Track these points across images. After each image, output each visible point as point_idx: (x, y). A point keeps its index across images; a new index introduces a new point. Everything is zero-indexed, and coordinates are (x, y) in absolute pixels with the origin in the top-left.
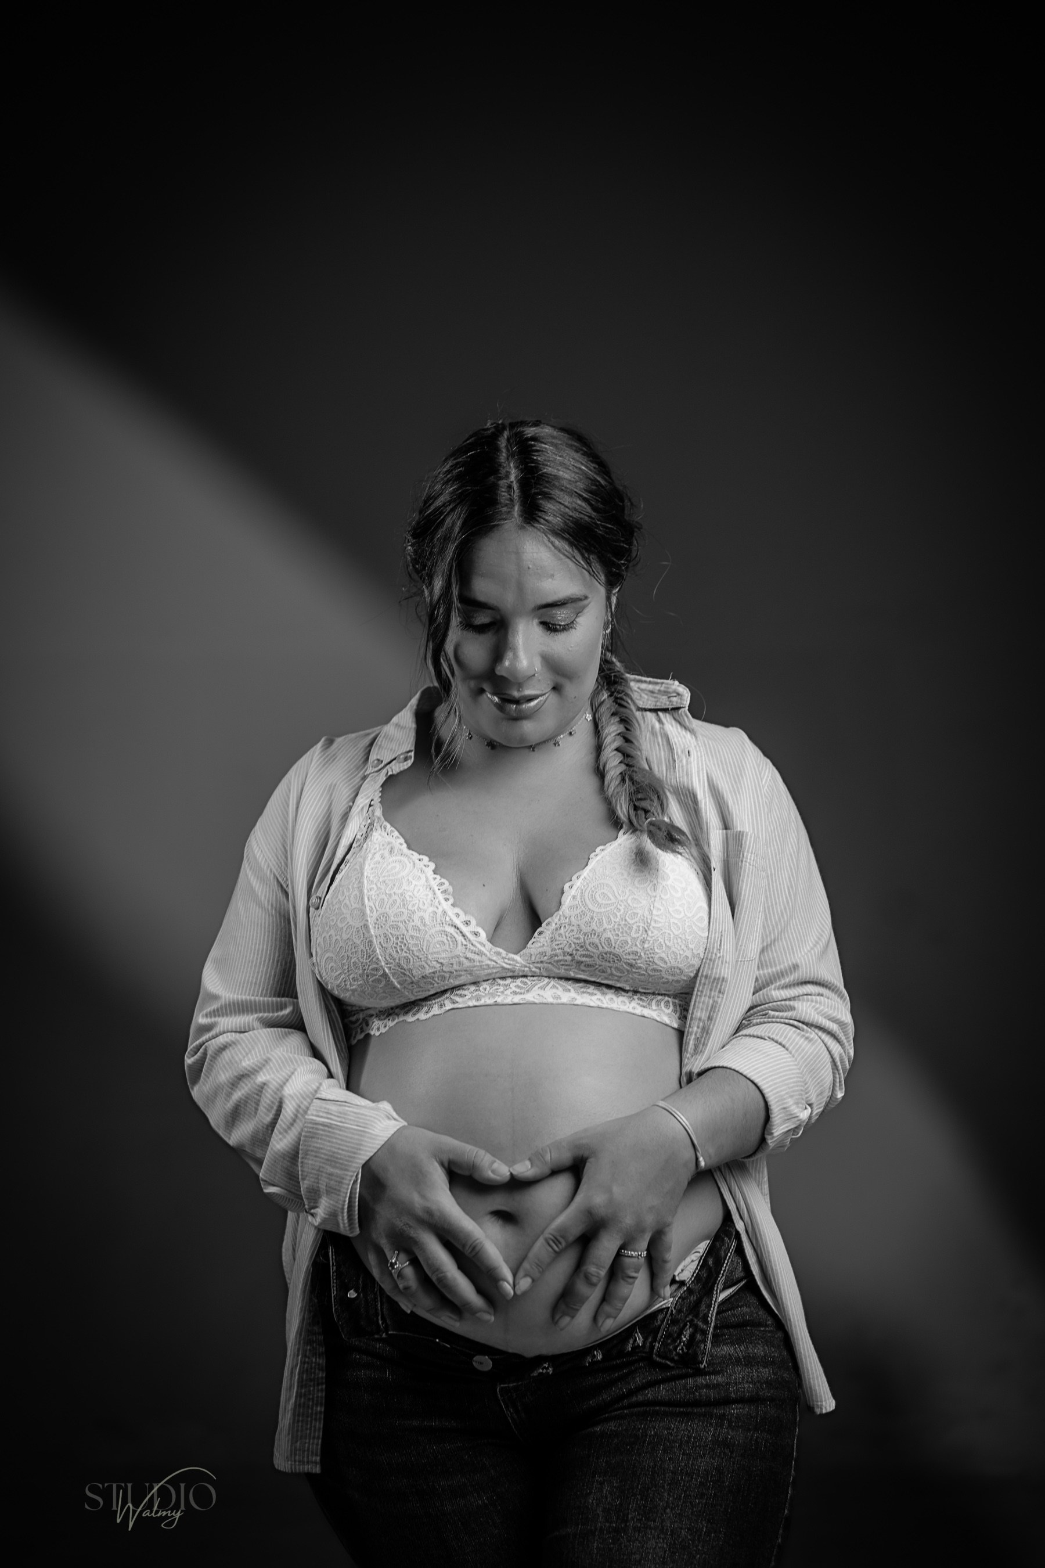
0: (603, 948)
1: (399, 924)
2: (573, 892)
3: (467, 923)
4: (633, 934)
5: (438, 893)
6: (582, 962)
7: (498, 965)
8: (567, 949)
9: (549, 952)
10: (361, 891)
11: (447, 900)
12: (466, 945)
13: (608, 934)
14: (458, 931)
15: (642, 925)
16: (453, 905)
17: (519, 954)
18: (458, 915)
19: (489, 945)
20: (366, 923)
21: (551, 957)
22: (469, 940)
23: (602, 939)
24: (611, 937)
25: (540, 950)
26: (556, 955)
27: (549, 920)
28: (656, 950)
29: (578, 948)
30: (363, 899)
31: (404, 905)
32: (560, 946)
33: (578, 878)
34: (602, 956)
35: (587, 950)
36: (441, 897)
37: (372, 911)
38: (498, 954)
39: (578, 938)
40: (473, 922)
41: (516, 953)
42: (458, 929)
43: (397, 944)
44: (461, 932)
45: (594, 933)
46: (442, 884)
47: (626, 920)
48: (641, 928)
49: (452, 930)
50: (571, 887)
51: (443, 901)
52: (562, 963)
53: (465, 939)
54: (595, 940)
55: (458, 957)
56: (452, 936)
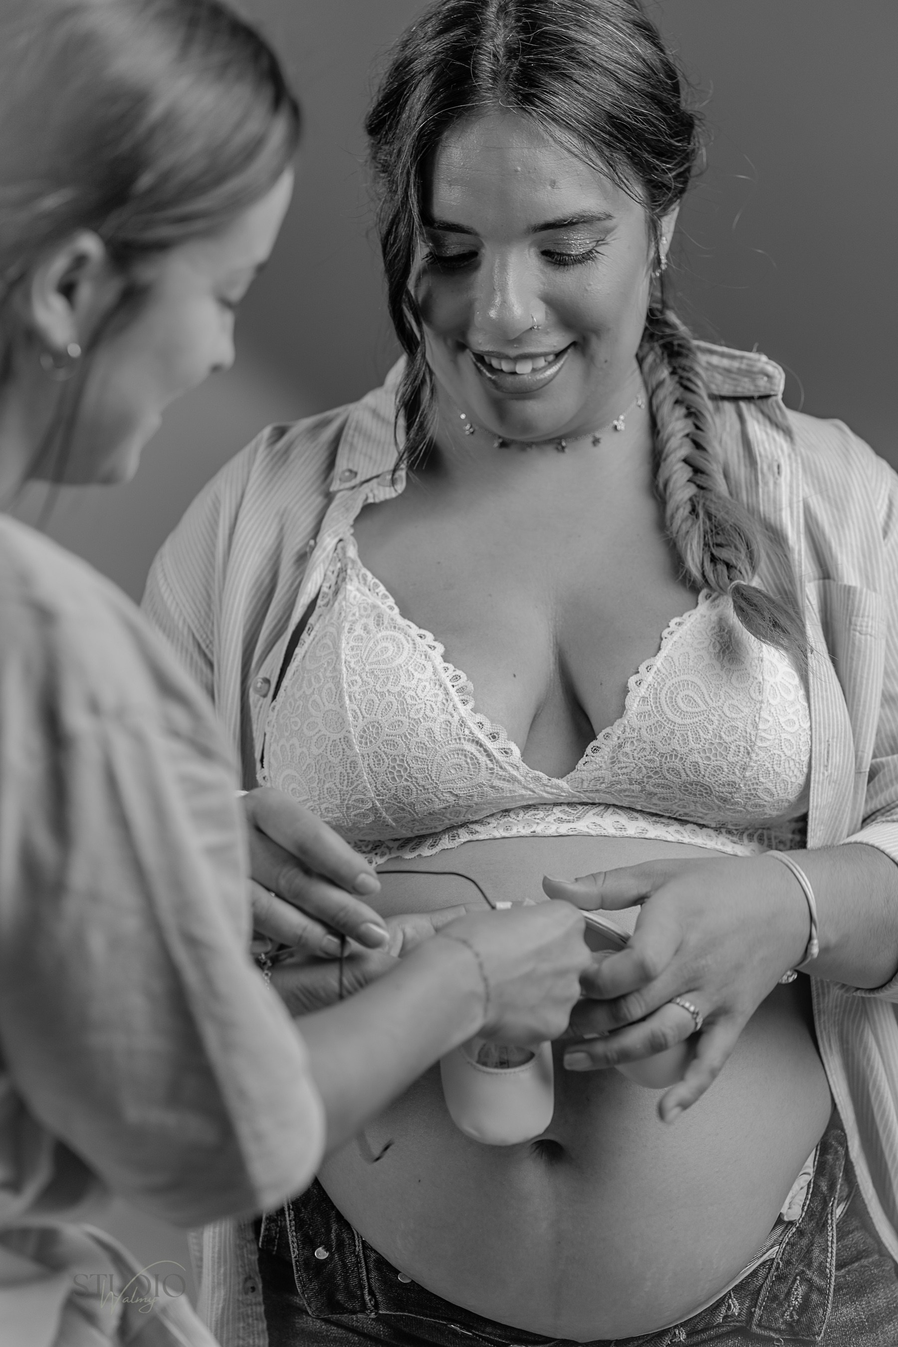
0: (688, 775)
1: (397, 739)
2: (642, 691)
3: (494, 737)
4: (731, 758)
5: (452, 691)
6: (656, 794)
7: (536, 795)
8: (634, 775)
9: (609, 777)
10: (338, 685)
11: (464, 702)
12: (492, 769)
13: (696, 757)
14: (482, 749)
15: (742, 744)
16: (475, 710)
17: (565, 778)
18: (481, 725)
19: (524, 767)
20: (347, 734)
21: (612, 784)
22: (497, 762)
23: (687, 764)
24: (700, 760)
25: (596, 774)
26: (619, 782)
27: (608, 730)
28: (762, 780)
29: (651, 774)
30: (341, 698)
31: (404, 710)
32: (624, 770)
33: (648, 668)
34: (686, 786)
35: (665, 778)
36: (456, 698)
37: (355, 717)
38: (537, 779)
39: (650, 761)
40: (503, 735)
41: (562, 776)
42: (481, 746)
43: (394, 767)
44: (485, 751)
45: (674, 754)
46: (457, 678)
47: (721, 737)
48: (742, 749)
49: (471, 748)
50: (639, 683)
51: (460, 705)
52: (627, 793)
53: (491, 760)
54: (677, 764)
55: (481, 785)
56: (473, 757)
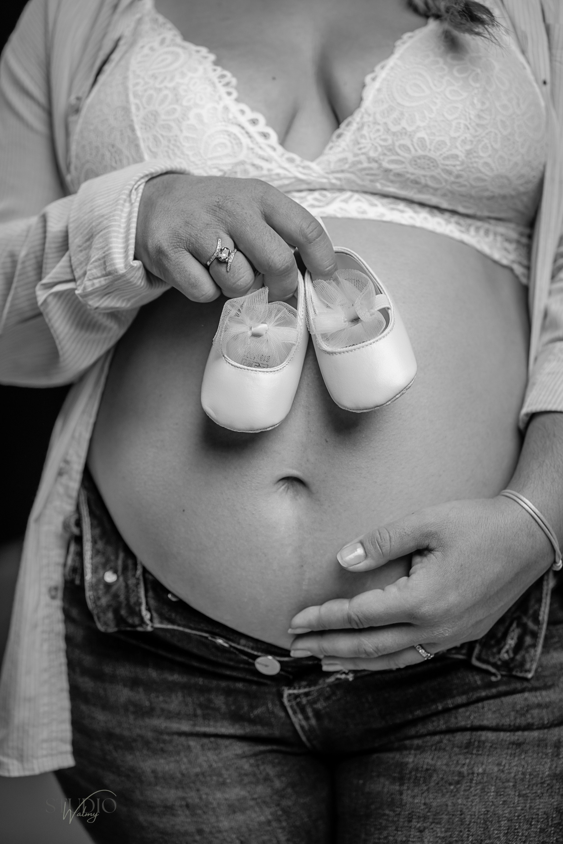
0: (416, 150)
1: (173, 124)
2: (377, 84)
3: (254, 122)
4: (453, 134)
5: (219, 86)
6: (390, 170)
7: (290, 175)
8: (372, 154)
9: (351, 159)
10: (126, 89)
11: (229, 94)
12: (252, 149)
13: (421, 134)
14: (243, 131)
15: (462, 121)
16: (237, 100)
17: (316, 161)
18: (243, 112)
19: (280, 149)
20: (131, 122)
21: (354, 164)
22: (257, 143)
23: (415, 140)
24: (426, 137)
25: (341, 156)
26: (360, 162)
27: (349, 119)
29: (386, 152)
30: (127, 96)
31: (177, 101)
32: (363, 151)
33: (383, 68)
34: (415, 161)
35: (398, 154)
36: (222, 90)
37: (138, 109)
38: (291, 160)
39: (385, 140)
40: (262, 120)
41: (312, 160)
42: (243, 128)
43: (168, 147)
44: (247, 133)
45: (404, 132)
46: (223, 76)
47: (443, 115)
48: (462, 126)
49: (236, 130)
50: (374, 79)
51: (225, 96)
52: (367, 172)
53: (252, 141)
54: (406, 141)
55: (242, 163)
56: (236, 138)
